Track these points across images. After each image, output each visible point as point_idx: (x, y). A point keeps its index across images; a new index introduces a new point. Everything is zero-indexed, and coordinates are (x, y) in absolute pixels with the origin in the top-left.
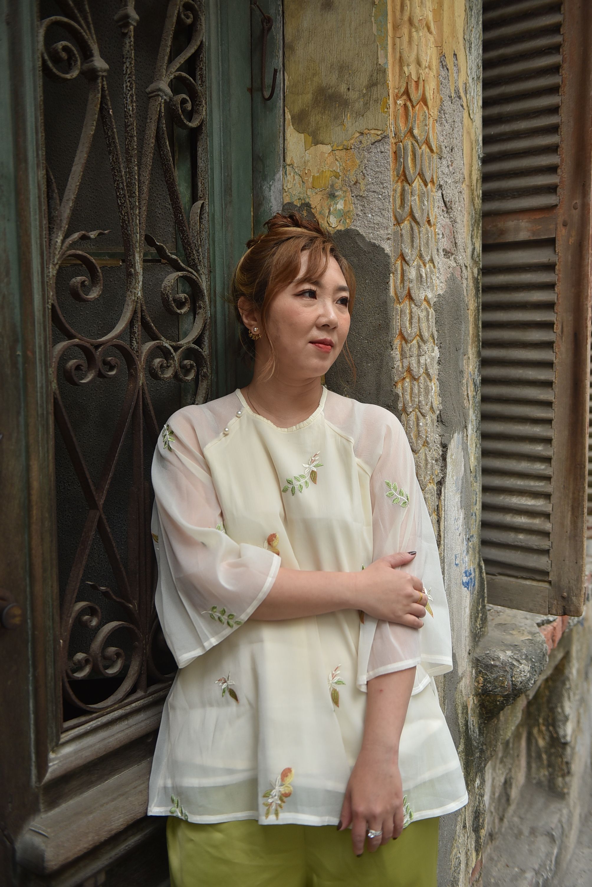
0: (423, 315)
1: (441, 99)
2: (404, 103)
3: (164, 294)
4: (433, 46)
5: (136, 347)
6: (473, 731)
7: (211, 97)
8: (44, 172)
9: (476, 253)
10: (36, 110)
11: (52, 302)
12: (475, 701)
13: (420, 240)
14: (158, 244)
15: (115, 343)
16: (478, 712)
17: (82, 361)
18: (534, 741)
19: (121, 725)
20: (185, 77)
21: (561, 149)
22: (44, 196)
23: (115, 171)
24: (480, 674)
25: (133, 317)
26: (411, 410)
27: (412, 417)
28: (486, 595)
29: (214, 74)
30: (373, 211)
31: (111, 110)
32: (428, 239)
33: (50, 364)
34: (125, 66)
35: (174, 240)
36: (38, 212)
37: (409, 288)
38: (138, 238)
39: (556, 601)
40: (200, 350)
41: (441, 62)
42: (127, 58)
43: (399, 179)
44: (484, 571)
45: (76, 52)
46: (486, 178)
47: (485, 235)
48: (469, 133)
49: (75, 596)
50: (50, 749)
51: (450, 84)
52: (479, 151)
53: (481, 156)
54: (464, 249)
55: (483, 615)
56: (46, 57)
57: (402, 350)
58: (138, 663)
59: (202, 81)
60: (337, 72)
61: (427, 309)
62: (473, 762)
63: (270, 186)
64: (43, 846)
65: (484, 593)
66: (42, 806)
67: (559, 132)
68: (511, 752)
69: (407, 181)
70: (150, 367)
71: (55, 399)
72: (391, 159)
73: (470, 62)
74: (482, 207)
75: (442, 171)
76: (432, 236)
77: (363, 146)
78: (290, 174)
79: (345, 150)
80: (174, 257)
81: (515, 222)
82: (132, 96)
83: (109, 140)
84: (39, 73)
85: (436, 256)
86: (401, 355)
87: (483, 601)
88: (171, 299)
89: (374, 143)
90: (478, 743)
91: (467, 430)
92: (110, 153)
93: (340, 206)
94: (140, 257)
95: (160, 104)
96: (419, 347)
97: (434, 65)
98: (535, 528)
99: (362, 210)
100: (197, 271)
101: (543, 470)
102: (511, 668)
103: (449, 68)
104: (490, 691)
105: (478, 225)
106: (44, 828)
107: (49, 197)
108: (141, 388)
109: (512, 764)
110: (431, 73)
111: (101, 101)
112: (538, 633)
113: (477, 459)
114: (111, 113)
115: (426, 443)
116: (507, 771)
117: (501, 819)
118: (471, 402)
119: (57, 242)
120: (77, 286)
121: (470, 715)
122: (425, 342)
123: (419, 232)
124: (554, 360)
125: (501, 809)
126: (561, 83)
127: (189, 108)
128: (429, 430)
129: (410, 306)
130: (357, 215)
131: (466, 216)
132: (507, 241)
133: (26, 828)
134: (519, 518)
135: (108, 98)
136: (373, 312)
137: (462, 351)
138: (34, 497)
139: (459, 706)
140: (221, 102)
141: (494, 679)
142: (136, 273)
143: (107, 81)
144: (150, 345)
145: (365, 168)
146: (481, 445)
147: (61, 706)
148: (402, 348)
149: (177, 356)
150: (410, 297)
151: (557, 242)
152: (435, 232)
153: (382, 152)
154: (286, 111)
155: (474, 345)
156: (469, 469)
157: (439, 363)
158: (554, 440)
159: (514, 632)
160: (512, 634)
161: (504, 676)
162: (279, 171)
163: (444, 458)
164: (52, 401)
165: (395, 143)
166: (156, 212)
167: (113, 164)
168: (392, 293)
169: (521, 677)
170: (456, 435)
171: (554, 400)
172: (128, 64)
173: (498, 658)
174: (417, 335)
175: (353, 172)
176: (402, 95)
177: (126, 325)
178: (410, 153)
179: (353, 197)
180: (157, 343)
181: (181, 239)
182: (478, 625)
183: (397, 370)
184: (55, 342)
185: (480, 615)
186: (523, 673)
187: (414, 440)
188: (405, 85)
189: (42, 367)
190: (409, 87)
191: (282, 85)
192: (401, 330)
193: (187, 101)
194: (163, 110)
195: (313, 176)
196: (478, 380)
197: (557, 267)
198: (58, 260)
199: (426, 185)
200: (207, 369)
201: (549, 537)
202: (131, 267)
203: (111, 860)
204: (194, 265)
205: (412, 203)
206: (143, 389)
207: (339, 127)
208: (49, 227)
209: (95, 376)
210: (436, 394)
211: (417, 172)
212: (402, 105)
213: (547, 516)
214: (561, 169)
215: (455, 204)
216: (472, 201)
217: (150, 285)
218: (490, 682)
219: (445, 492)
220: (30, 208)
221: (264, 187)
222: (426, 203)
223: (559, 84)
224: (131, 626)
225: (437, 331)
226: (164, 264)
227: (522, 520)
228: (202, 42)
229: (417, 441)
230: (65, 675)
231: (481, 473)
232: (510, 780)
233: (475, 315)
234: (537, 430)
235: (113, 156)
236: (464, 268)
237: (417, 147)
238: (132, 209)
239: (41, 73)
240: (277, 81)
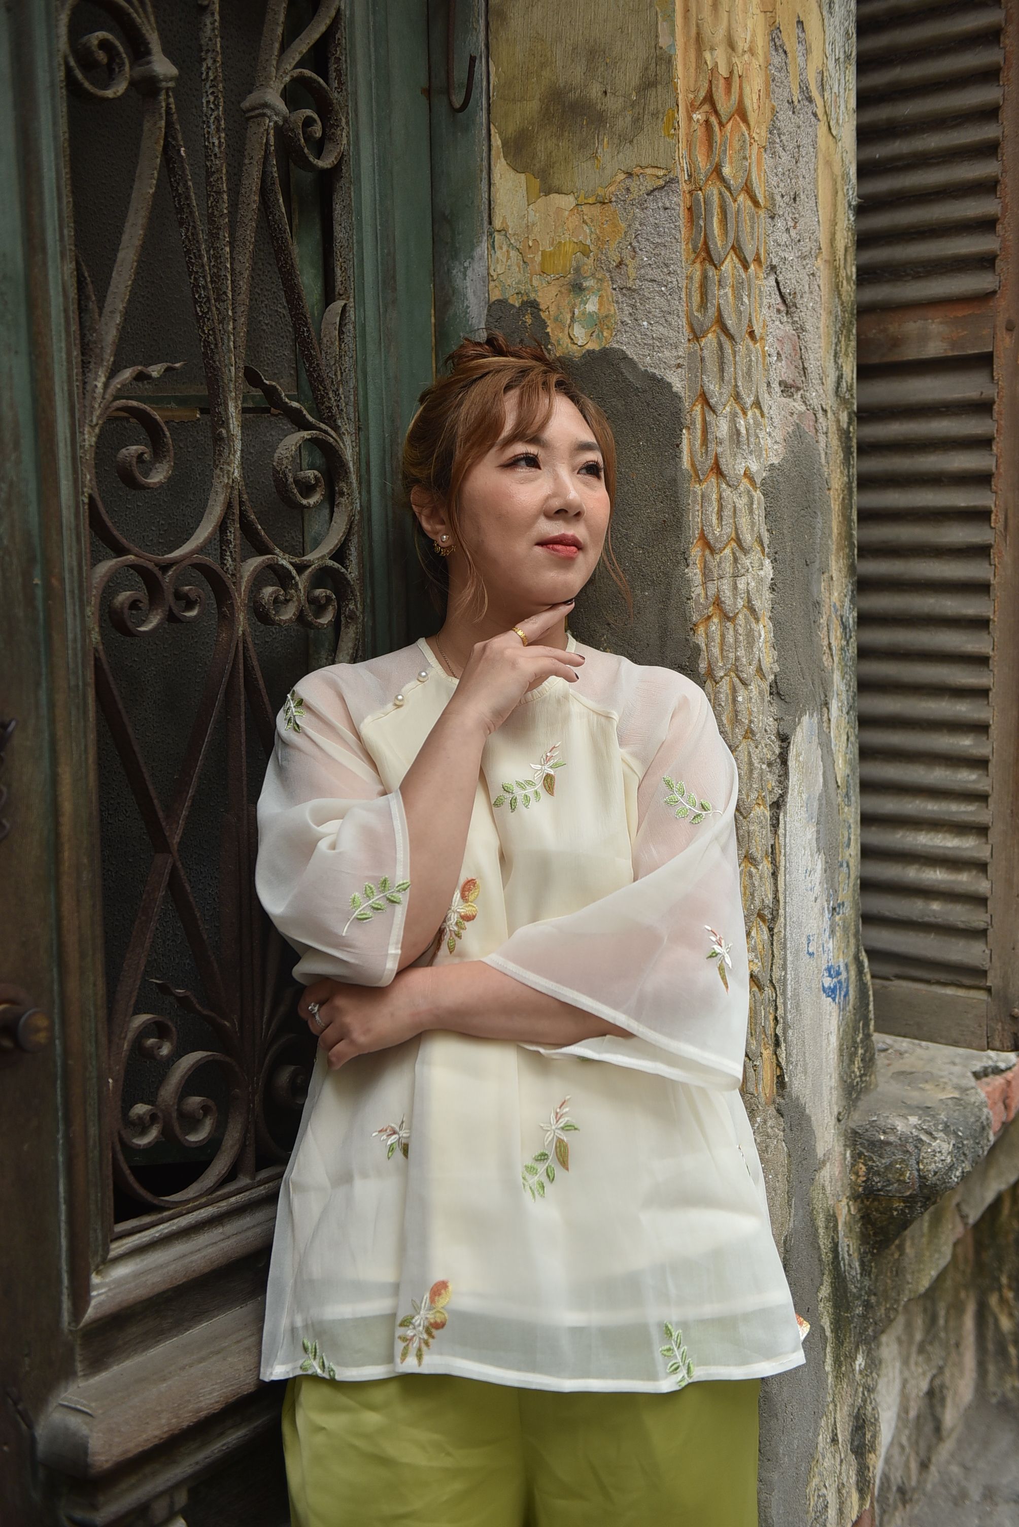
0: (742, 502)
1: (773, 108)
2: (704, 118)
3: (278, 472)
4: (758, 11)
5: (232, 567)
6: (850, 1265)
7: (356, 111)
8: (73, 265)
9: (844, 384)
10: (57, 156)
11: (90, 491)
12: (852, 1208)
13: (735, 368)
14: (267, 382)
15: (195, 561)
16: (858, 1230)
17: (142, 594)
18: (991, 1321)
19: (211, 1234)
20: (310, 78)
21: (1003, 186)
22: (73, 307)
23: (192, 256)
24: (860, 1158)
25: (226, 513)
26: (722, 674)
27: (725, 686)
28: (872, 1015)
29: (360, 68)
30: (650, 315)
31: (183, 149)
32: (750, 365)
33: (88, 598)
34: (205, 66)
35: (292, 372)
36: (63, 336)
37: (716, 456)
38: (233, 374)
39: (1000, 1024)
40: (343, 570)
41: (773, 40)
42: (208, 51)
43: (697, 257)
44: (866, 970)
45: (121, 49)
46: (864, 241)
47: (863, 346)
48: (829, 163)
49: (132, 1002)
50: (93, 1267)
51: (791, 78)
52: (851, 193)
53: (854, 203)
54: (821, 379)
55: (866, 1051)
56: (72, 63)
57: (705, 567)
58: (239, 1127)
59: (340, 83)
60: (584, 60)
61: (749, 491)
62: (851, 1322)
63: (466, 268)
64: (85, 1430)
65: (869, 1012)
66: (79, 1366)
67: (999, 155)
68: (942, 1335)
69: (712, 261)
70: (255, 602)
71: (97, 660)
72: (682, 222)
73: (830, 31)
74: (855, 297)
75: (775, 241)
76: (757, 359)
77: (631, 197)
78: (501, 248)
79: (599, 205)
80: (295, 404)
81: (920, 323)
82: (217, 119)
83: (179, 202)
84: (62, 93)
85: (766, 396)
86: (704, 575)
87: (866, 1025)
88: (291, 480)
89: (652, 191)
90: (860, 1289)
91: (828, 709)
92: (181, 224)
93: (592, 306)
94: (236, 407)
95: (267, 130)
96: (736, 560)
97: (760, 47)
98: (960, 889)
99: (630, 314)
100: (336, 428)
101: (974, 782)
102: (916, 1147)
103: (788, 50)
104: (879, 1190)
105: (850, 331)
106: (85, 1402)
107: (82, 309)
108: (241, 640)
109: (945, 1360)
110: (754, 61)
111: (166, 133)
112: (973, 1088)
113: (849, 762)
114: (183, 153)
115: (750, 734)
116: (934, 1371)
117: (924, 1466)
118: (836, 659)
119: (96, 386)
120: (130, 462)
121: (841, 1234)
122: (745, 551)
123: (735, 353)
124: (992, 578)
125: (923, 1444)
126: (1002, 63)
127: (319, 134)
128: (755, 710)
129: (719, 486)
130: (622, 323)
131: (823, 318)
132: (905, 359)
133: (53, 1403)
134: (932, 872)
135: (178, 127)
136: (652, 499)
137: (817, 565)
138: (66, 829)
139: (818, 1213)
140: (375, 119)
141: (886, 1168)
142: (231, 437)
143: (175, 98)
144: (255, 562)
145: (636, 237)
146: (857, 737)
147: (110, 1193)
148: (705, 562)
149: (302, 581)
150: (718, 470)
151: (995, 360)
152: (763, 351)
153: (666, 209)
154: (492, 132)
155: (841, 554)
156: (833, 782)
157: (772, 589)
158: (993, 727)
159: (927, 1086)
160: (922, 1089)
161: (903, 1161)
162: (481, 242)
163: (783, 759)
164: (92, 663)
165: (690, 192)
166: (260, 322)
167: (187, 242)
168: (686, 463)
169: (935, 1162)
170: (805, 719)
171: (991, 653)
172: (210, 62)
173: (894, 1129)
174: (732, 539)
175: (614, 245)
176: (702, 104)
177: (215, 528)
178: (716, 210)
179: (615, 289)
180: (268, 559)
181: (307, 371)
182: (856, 1070)
183: (697, 602)
184: (96, 561)
185: (860, 1051)
186: (938, 1155)
187: (728, 728)
188: (706, 85)
189: (74, 605)
190: (714, 89)
191: (485, 83)
192: (703, 530)
193: (315, 121)
194: (272, 142)
195: (543, 252)
196: (851, 618)
197: (995, 407)
198: (99, 418)
199: (746, 267)
200: (356, 605)
201: (986, 905)
202: (222, 426)
203: (198, 1467)
204: (330, 418)
205: (721, 301)
206: (245, 642)
207: (589, 163)
208: (82, 361)
209: (162, 619)
210: (768, 644)
211: (730, 245)
212: (701, 122)
213: (981, 867)
214: (1003, 224)
215: (801, 297)
216: (837, 288)
217: (251, 453)
218: (877, 1173)
219: (785, 822)
220: (51, 330)
221: (454, 272)
222: (746, 300)
223: (999, 63)
224: (228, 1059)
225: (768, 530)
226: (276, 415)
227: (936, 876)
228: (338, 11)
229: (733, 729)
230: (116, 1140)
231: (858, 790)
232: (941, 1392)
233: (843, 498)
234: (962, 709)
235: (188, 229)
236: (820, 414)
237: (729, 199)
238: (221, 322)
239: (64, 91)
240: (477, 76)
